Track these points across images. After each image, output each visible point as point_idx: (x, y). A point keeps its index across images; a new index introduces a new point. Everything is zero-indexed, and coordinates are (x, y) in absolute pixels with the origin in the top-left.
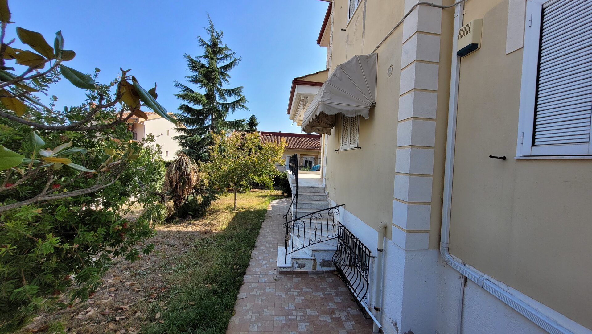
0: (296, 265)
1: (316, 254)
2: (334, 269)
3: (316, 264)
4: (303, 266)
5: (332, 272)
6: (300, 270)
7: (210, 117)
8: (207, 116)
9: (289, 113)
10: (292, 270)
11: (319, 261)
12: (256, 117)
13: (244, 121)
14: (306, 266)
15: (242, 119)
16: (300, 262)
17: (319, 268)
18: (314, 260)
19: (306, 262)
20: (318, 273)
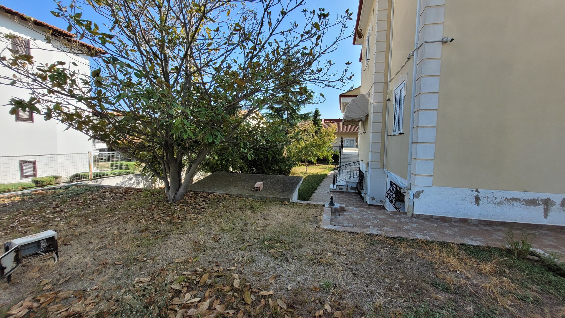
0: (338, 188)
1: (348, 183)
2: (357, 191)
4: (342, 189)
5: (356, 193)
6: (340, 191)
7: (286, 112)
8: (285, 112)
9: (341, 109)
10: (336, 190)
11: (349, 187)
12: (320, 110)
13: (311, 113)
15: (309, 112)
16: (340, 187)
17: (349, 190)
18: (347, 186)
19: (343, 187)
20: (349, 193)
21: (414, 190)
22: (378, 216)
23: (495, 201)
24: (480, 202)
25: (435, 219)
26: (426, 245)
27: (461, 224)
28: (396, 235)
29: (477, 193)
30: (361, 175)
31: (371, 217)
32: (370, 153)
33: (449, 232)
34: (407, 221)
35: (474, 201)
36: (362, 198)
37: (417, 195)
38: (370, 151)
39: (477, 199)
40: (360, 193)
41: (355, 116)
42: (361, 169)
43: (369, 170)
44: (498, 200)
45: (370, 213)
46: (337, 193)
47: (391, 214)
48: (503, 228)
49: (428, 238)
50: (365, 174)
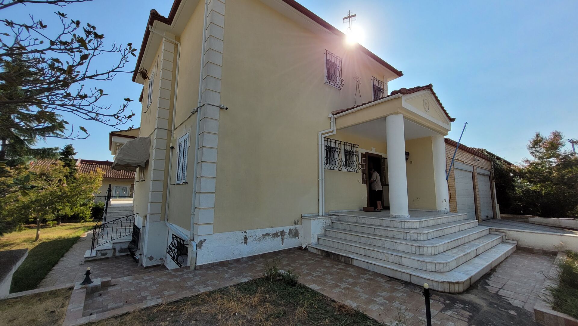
0: (99, 255)
1: (115, 245)
2: (129, 253)
3: (116, 252)
4: (106, 254)
5: (127, 255)
6: (102, 257)
9: (110, 149)
10: (96, 258)
11: (117, 250)
12: (74, 147)
14: (108, 254)
15: (52, 147)
16: (103, 252)
17: (117, 254)
18: (115, 249)
19: (108, 252)
20: (117, 257)
21: (197, 241)
22: (158, 279)
23: (257, 238)
24: (248, 241)
25: (216, 265)
26: (209, 296)
27: (236, 265)
28: (179, 298)
29: (245, 234)
30: (136, 232)
31: (148, 284)
32: (149, 204)
33: (227, 276)
34: (190, 276)
35: (243, 241)
36: (137, 261)
37: (200, 245)
38: (150, 201)
39: (246, 238)
40: (133, 254)
41: (131, 160)
42: (136, 224)
43: (148, 224)
44: (258, 237)
45: (147, 278)
46: (97, 262)
47: (173, 273)
48: (262, 259)
49: (210, 289)
50: (141, 230)
